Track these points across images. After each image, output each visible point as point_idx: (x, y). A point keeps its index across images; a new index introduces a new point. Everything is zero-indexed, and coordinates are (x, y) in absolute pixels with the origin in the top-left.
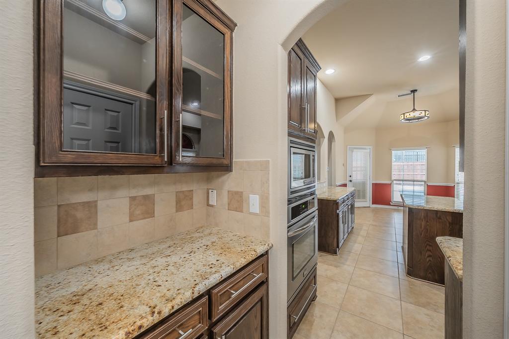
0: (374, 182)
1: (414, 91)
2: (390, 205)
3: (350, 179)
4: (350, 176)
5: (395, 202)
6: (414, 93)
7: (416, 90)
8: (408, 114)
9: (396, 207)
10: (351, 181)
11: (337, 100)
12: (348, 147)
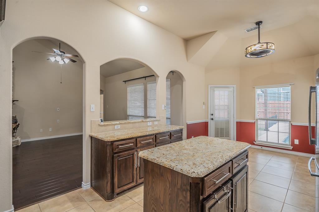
0: (239, 120)
1: (259, 23)
2: (254, 144)
3: (212, 117)
4: (212, 115)
5: (260, 141)
6: (259, 25)
7: (261, 22)
8: (249, 48)
9: (260, 147)
10: (212, 119)
11: (187, 41)
12: (209, 86)
